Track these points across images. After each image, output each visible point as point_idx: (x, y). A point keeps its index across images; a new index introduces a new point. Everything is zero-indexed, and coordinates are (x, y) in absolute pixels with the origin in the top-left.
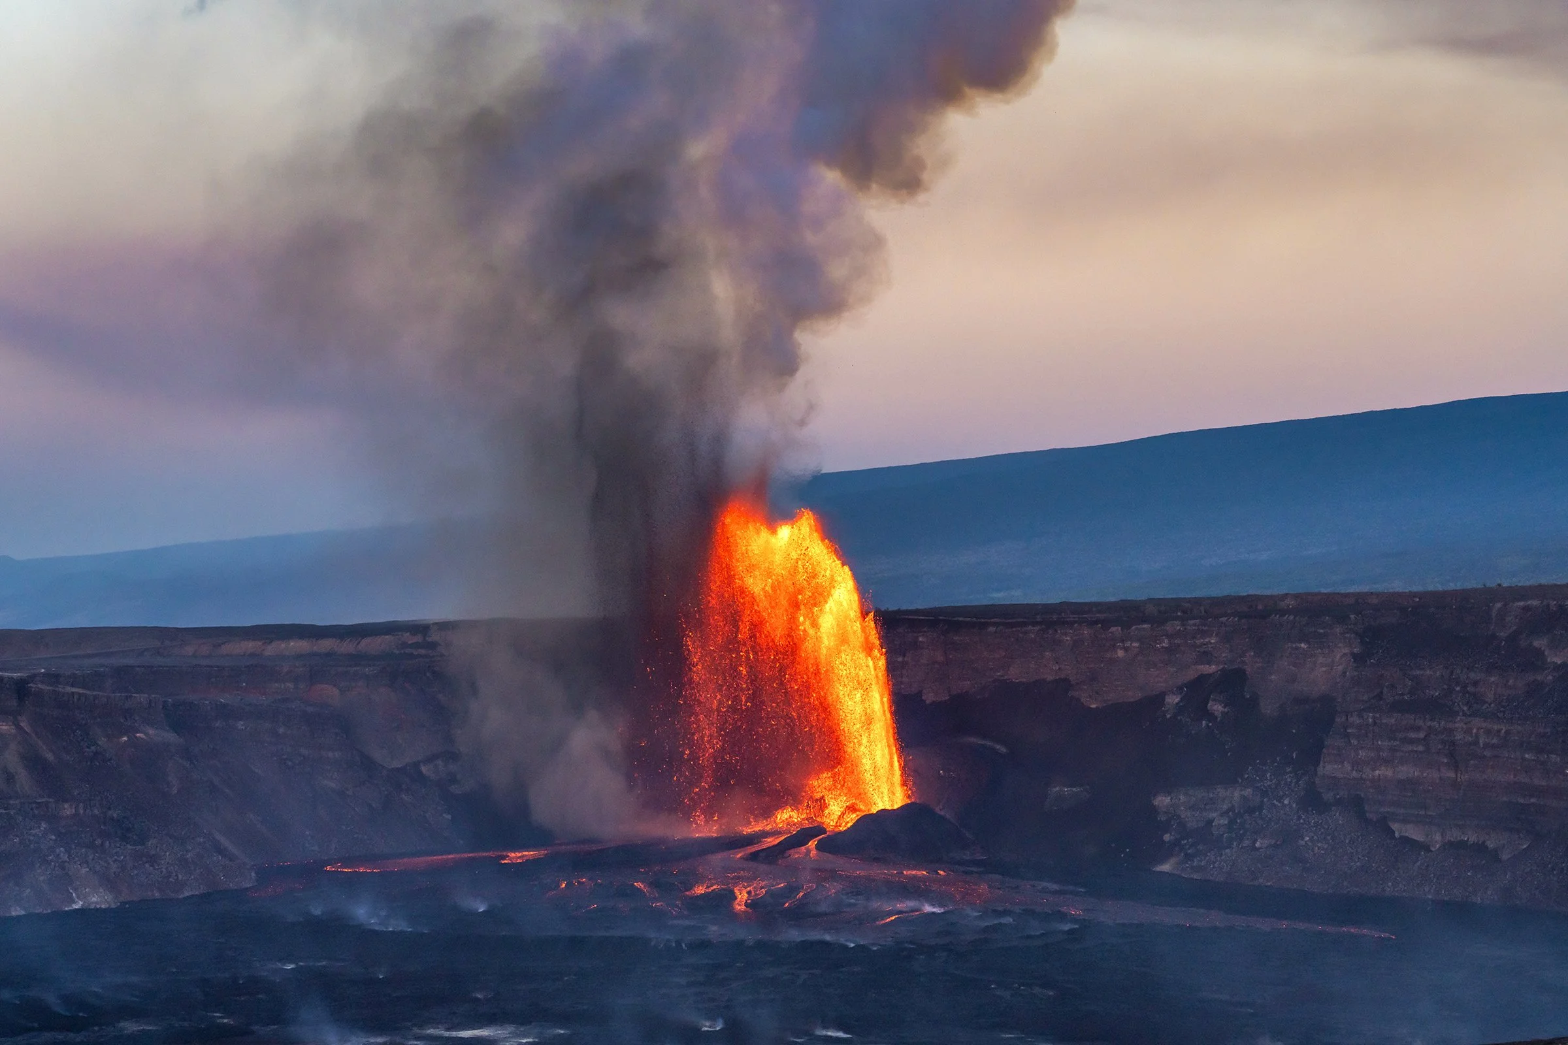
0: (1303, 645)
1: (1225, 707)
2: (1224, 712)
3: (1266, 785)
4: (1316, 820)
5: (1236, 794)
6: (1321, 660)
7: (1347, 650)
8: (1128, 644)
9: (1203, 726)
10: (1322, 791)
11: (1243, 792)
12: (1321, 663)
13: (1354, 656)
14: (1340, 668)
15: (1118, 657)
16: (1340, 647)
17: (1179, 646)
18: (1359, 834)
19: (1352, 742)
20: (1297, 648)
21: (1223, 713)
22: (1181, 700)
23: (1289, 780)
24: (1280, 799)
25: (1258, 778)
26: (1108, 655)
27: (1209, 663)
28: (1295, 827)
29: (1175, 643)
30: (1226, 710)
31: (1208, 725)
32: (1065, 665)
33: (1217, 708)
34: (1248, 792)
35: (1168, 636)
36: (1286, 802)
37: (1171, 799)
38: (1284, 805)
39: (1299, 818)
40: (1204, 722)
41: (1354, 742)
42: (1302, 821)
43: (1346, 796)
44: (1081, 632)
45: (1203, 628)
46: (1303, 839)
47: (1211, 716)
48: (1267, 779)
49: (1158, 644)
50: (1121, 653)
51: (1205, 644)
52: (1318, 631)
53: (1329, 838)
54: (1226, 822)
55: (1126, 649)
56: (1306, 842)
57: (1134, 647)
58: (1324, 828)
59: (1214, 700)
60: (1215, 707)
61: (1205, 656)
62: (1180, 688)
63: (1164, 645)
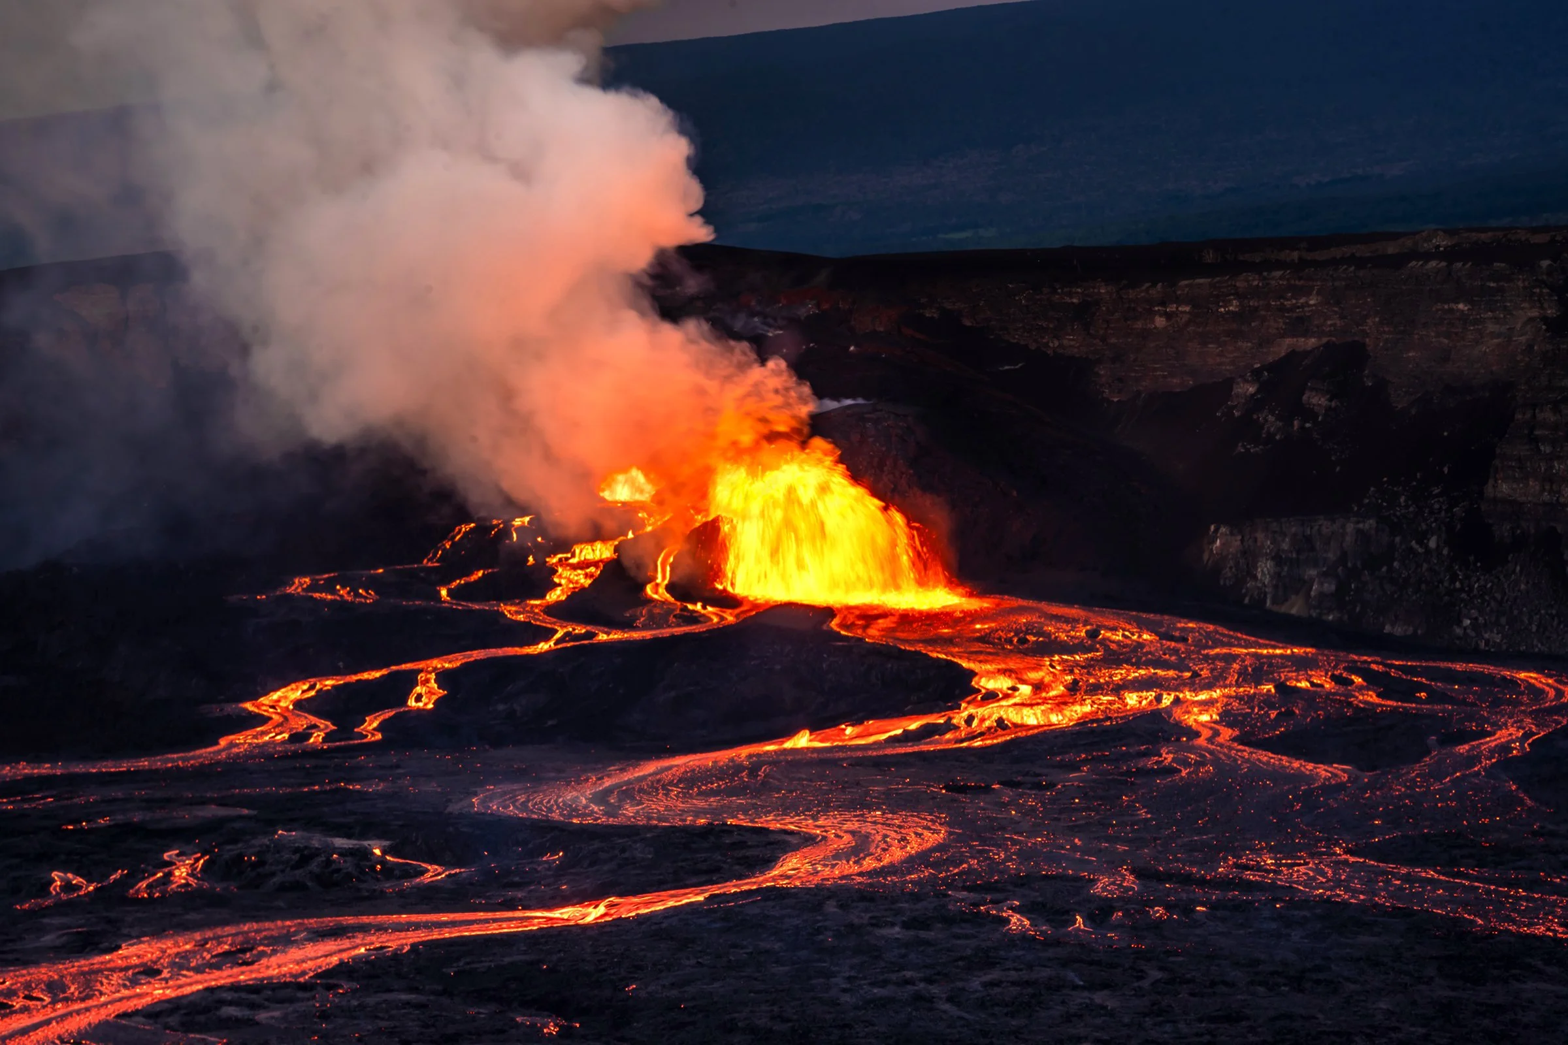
0: (1461, 306)
1: (1330, 400)
2: (1330, 407)
3: (1398, 513)
4: (1482, 583)
5: (1350, 527)
6: (1491, 327)
7: (1534, 313)
8: (1172, 308)
9: (1295, 428)
10: (1491, 521)
11: (1361, 526)
12: (1491, 333)
13: (1545, 319)
14: (1523, 339)
15: (1155, 328)
16: (1523, 309)
17: (1256, 309)
18: (1554, 612)
19: (1542, 448)
20: (1451, 311)
21: (1328, 409)
22: (1258, 391)
23: (1437, 506)
24: (1422, 539)
25: (1385, 504)
26: (1139, 325)
27: (1306, 334)
28: (1446, 598)
29: (1250, 306)
30: (1333, 404)
31: (1302, 428)
32: (1070, 340)
33: (1317, 400)
34: (1370, 524)
35: (1239, 296)
36: (1432, 544)
37: (1242, 541)
38: (1428, 551)
39: (1454, 578)
40: (1296, 423)
41: (1546, 449)
42: (1458, 585)
43: (1533, 531)
44: (1096, 290)
45: (1297, 282)
46: (1459, 623)
47: (1308, 413)
48: (1400, 505)
49: (1221, 307)
50: (1160, 322)
51: (1298, 307)
52: (1488, 284)
53: (1503, 620)
54: (1333, 587)
55: (1169, 316)
56: (1465, 629)
57: (1182, 312)
58: (1494, 599)
59: (1312, 389)
60: (1314, 401)
61: (1299, 325)
62: (1257, 373)
63: (1231, 308)
